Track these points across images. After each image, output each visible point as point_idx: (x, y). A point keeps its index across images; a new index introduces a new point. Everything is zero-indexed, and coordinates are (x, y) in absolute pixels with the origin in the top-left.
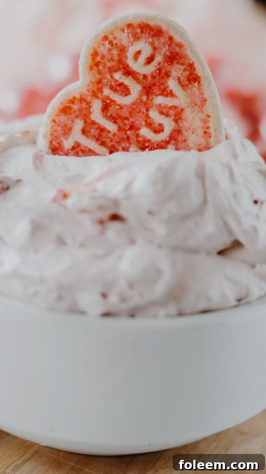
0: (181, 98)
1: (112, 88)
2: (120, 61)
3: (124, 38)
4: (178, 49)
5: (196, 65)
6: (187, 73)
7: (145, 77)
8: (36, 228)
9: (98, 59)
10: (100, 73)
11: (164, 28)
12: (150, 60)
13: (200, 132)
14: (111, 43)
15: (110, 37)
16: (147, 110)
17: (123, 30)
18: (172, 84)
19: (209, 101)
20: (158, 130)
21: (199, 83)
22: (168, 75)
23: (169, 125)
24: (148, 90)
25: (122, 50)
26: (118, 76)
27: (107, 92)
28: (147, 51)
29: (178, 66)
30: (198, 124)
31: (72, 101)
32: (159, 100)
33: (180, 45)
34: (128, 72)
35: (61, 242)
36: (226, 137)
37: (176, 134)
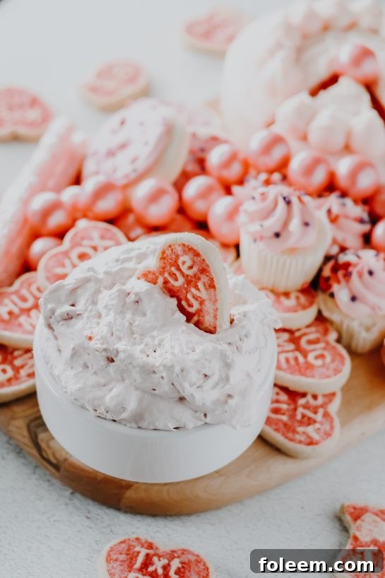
0: (203, 294)
1: (170, 274)
2: (176, 262)
3: (179, 250)
4: (206, 268)
5: (214, 279)
6: (209, 282)
7: (188, 276)
8: (75, 354)
9: (165, 255)
10: (165, 263)
11: (201, 253)
12: (191, 267)
13: (212, 316)
14: (172, 250)
15: (173, 247)
16: (187, 292)
17: (179, 245)
18: (200, 285)
19: (219, 301)
20: (191, 306)
21: (215, 289)
22: (199, 279)
23: (196, 305)
24: (188, 282)
25: (178, 257)
26: (173, 269)
27: (166, 275)
28: (189, 263)
29: (205, 276)
30: (211, 311)
31: (149, 272)
32: (193, 290)
33: (207, 265)
34: (179, 269)
35: (86, 366)
36: (232, 321)
37: (199, 312)
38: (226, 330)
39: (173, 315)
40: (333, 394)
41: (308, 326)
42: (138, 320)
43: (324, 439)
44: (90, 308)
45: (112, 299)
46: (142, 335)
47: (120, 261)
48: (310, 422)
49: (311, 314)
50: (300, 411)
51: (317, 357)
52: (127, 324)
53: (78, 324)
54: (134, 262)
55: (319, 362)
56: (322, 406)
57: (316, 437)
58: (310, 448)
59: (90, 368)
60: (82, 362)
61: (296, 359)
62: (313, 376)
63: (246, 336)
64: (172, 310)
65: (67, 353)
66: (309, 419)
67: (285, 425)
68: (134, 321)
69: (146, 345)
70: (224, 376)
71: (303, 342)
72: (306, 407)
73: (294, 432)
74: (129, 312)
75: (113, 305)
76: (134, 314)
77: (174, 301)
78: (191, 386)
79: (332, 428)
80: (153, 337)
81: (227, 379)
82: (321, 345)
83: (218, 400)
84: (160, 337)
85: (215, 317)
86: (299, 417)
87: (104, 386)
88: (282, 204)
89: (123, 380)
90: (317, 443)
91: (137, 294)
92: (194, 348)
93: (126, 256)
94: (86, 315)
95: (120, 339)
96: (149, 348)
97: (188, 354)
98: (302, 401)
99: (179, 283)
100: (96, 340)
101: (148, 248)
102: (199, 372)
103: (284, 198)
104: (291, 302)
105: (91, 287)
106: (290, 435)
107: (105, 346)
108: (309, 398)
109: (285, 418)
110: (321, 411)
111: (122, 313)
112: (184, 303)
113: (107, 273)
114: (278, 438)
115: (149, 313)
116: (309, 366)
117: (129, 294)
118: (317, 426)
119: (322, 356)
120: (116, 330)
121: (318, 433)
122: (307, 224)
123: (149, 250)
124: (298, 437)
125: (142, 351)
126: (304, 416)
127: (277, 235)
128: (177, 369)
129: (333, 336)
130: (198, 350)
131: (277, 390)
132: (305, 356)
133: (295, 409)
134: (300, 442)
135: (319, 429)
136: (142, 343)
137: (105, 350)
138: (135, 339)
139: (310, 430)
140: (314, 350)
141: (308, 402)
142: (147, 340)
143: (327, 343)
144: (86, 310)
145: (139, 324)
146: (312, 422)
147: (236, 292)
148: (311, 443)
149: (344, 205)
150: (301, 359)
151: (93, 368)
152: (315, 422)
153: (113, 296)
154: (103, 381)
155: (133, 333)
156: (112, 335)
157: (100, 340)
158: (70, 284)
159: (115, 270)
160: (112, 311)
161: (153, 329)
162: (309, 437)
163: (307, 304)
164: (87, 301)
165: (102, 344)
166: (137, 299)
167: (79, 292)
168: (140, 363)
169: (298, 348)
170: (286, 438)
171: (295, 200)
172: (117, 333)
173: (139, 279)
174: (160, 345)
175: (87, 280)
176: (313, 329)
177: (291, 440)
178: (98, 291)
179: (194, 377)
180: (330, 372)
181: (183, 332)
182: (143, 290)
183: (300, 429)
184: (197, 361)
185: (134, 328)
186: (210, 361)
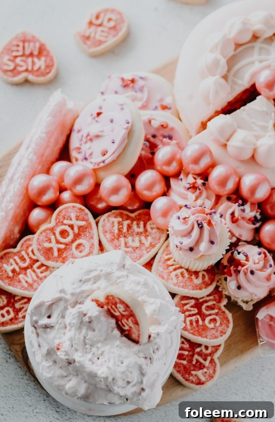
1: (111, 307)
5: (138, 321)
6: (135, 321)
7: (122, 313)
8: (49, 353)
9: (109, 298)
10: (108, 301)
11: (130, 307)
15: (113, 297)
16: (122, 320)
17: (118, 299)
18: (130, 320)
19: (141, 331)
20: (124, 325)
21: (139, 326)
23: (127, 327)
24: (123, 316)
25: (116, 303)
27: (109, 307)
28: (123, 309)
29: (133, 318)
30: (136, 333)
31: (99, 301)
32: (126, 320)
33: (134, 314)
35: (55, 362)
36: (150, 337)
37: (129, 331)
38: (146, 343)
39: (112, 331)
40: (219, 346)
41: (208, 296)
42: (90, 334)
43: (208, 381)
44: (60, 321)
45: (74, 319)
46: (91, 346)
47: (82, 282)
48: (200, 366)
49: (211, 288)
50: (196, 357)
51: (211, 320)
52: (82, 338)
53: (52, 334)
54: (91, 282)
55: (212, 326)
56: (210, 354)
57: (203, 379)
58: (199, 386)
59: (58, 364)
60: (53, 359)
61: (197, 322)
62: (206, 337)
63: (158, 349)
64: (112, 328)
65: (44, 350)
66: (201, 364)
67: (185, 367)
68: (87, 335)
69: (93, 354)
70: (140, 380)
71: (204, 307)
72: (200, 354)
73: (190, 374)
74: (84, 328)
75: (74, 324)
76: (87, 329)
77: (113, 321)
78: (118, 387)
79: (215, 371)
80: (98, 348)
81: (142, 382)
82: (216, 311)
83: (135, 392)
84: (102, 349)
85: (139, 337)
86: (194, 362)
87: (66, 377)
88: (196, 230)
89: (77, 375)
90: (203, 384)
91: (90, 317)
92: (122, 361)
93: (87, 277)
94: (57, 327)
95: (77, 350)
96: (95, 357)
97: (118, 366)
98: (198, 350)
99: (117, 314)
100: (62, 351)
101: (101, 271)
102: (124, 380)
103: (199, 225)
104: (198, 281)
105: (62, 304)
106: (187, 376)
107: (66, 357)
108: (203, 348)
109: (185, 362)
110: (209, 358)
111: (80, 328)
112: (120, 323)
113: (73, 294)
114: (179, 377)
115: (97, 330)
116: (205, 328)
117: (85, 315)
118: (205, 370)
119: (214, 320)
120: (75, 344)
121: (205, 376)
122: (212, 243)
123: (102, 272)
124: (191, 378)
125: (90, 360)
126: (197, 361)
127: (191, 249)
128: (110, 379)
129: (225, 302)
130: (125, 364)
131: (183, 340)
132: (203, 320)
133: (193, 356)
134: (192, 382)
135: (206, 372)
136: (91, 352)
137: (67, 359)
138: (87, 349)
139: (200, 373)
140: (210, 315)
141: (201, 350)
142: (94, 349)
143: (220, 309)
144: (57, 323)
145: (90, 338)
146: (202, 367)
147: (155, 317)
148: (200, 383)
149: (243, 211)
150: (201, 322)
151: (59, 364)
152: (204, 366)
153: (75, 316)
154: (65, 374)
155: (85, 344)
156: (72, 346)
157: (64, 352)
158: (48, 301)
159: (78, 290)
160: (73, 328)
161: (99, 342)
162: (198, 379)
163: (209, 282)
164: (59, 315)
165: (65, 355)
166: (90, 320)
167: (54, 307)
168: (88, 371)
169: (200, 313)
170: (184, 378)
171: (205, 225)
172: (75, 346)
173: (93, 300)
174: (102, 354)
175: (60, 299)
176: (212, 297)
177: (187, 380)
178: (66, 309)
179: (120, 383)
180: (218, 334)
181: (117, 346)
182: (94, 315)
183: (193, 372)
184: (123, 372)
185: (87, 341)
186: (131, 373)
